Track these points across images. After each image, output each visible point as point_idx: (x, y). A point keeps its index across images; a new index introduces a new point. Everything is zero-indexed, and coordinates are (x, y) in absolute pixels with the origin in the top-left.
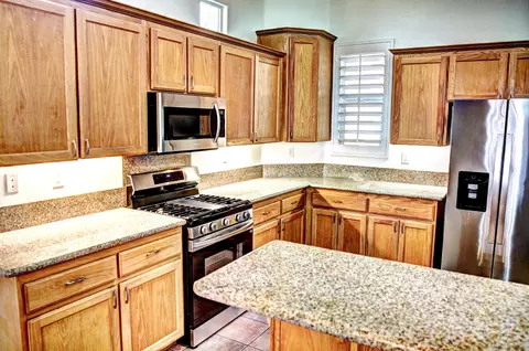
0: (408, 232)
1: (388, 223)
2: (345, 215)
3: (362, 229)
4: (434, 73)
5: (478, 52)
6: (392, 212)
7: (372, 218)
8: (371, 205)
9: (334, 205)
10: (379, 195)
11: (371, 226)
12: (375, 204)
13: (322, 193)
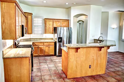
0: (50, 47)
1: (47, 47)
2: (40, 46)
3: (43, 48)
4: (51, 23)
5: (57, 20)
6: (48, 45)
7: (45, 46)
8: (44, 44)
9: (38, 45)
10: (45, 42)
11: (45, 48)
12: (45, 44)
13: (35, 43)
